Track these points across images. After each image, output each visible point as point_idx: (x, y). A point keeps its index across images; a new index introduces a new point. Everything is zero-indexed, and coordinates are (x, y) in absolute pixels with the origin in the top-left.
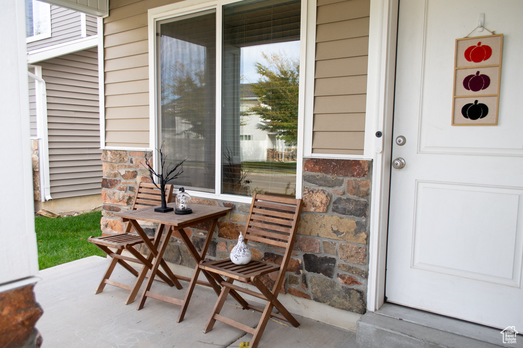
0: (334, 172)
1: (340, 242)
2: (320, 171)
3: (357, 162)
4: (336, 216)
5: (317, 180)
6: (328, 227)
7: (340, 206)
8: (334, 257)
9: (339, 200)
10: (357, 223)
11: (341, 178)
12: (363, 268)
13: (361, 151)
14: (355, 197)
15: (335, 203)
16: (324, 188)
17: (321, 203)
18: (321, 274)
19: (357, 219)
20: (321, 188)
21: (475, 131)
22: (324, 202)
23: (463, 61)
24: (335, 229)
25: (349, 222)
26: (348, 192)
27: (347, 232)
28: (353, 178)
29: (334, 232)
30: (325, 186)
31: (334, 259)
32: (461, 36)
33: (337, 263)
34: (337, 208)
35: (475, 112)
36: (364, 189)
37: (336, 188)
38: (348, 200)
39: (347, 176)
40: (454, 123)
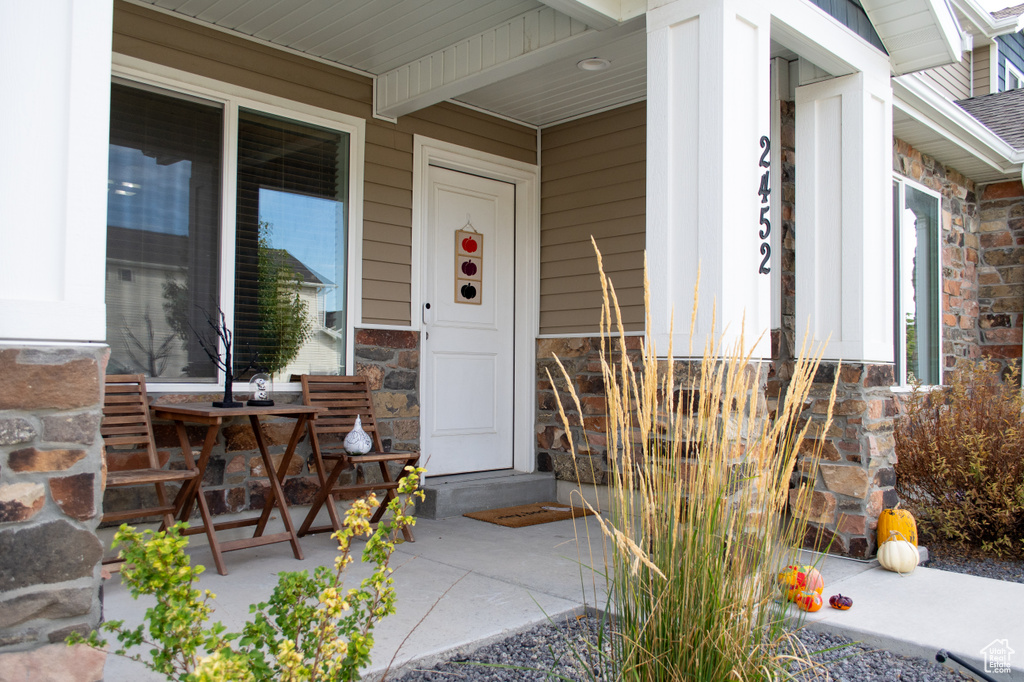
0: (388, 344)
1: (395, 420)
2: (374, 343)
3: (409, 333)
4: (388, 392)
5: (371, 353)
6: (383, 405)
7: (393, 381)
8: (389, 438)
9: (393, 373)
10: (408, 396)
11: (393, 350)
12: (415, 442)
13: (409, 323)
14: (405, 370)
15: (387, 378)
16: (377, 363)
17: (376, 379)
19: (408, 392)
20: (373, 363)
21: (467, 309)
22: (379, 378)
23: (462, 251)
24: (390, 406)
25: (401, 397)
26: (400, 364)
27: (401, 408)
28: (405, 350)
29: (390, 410)
30: (378, 360)
31: (389, 440)
32: (459, 229)
33: (393, 443)
34: (390, 383)
35: (469, 292)
36: (413, 360)
37: (388, 362)
38: (401, 372)
39: (401, 347)
40: (456, 301)
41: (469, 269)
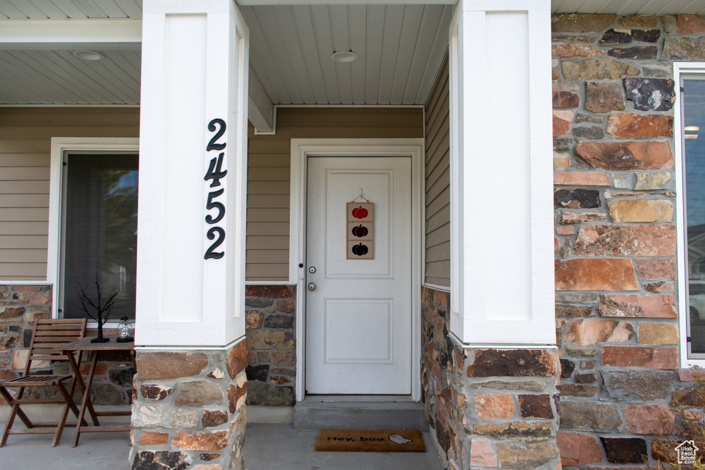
0: (266, 295)
1: (272, 351)
2: (254, 295)
3: (285, 287)
4: (268, 331)
5: (251, 302)
6: (262, 340)
7: (271, 322)
8: (267, 364)
9: (271, 317)
10: (285, 334)
11: (271, 300)
12: (292, 368)
13: (287, 278)
14: (284, 314)
15: (266, 320)
16: (257, 309)
17: (255, 321)
18: (256, 380)
19: (286, 330)
20: (254, 309)
21: (360, 264)
22: (258, 320)
23: (352, 218)
24: (268, 340)
25: (279, 334)
26: (278, 310)
27: (278, 342)
28: (281, 299)
29: (267, 343)
30: (258, 307)
31: (268, 366)
32: (350, 201)
33: (271, 368)
34: (269, 323)
35: (360, 251)
36: (291, 307)
37: (268, 308)
38: (278, 316)
39: (277, 297)
40: (347, 258)
41: (360, 231)
